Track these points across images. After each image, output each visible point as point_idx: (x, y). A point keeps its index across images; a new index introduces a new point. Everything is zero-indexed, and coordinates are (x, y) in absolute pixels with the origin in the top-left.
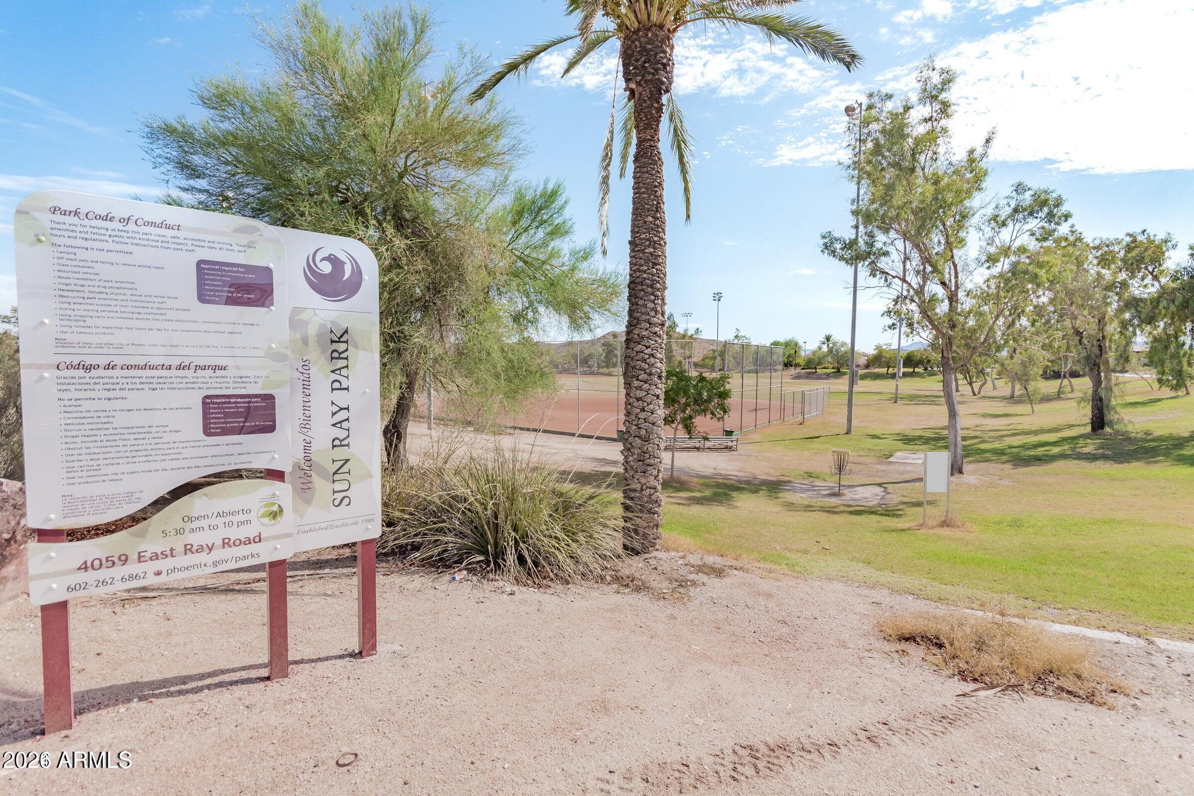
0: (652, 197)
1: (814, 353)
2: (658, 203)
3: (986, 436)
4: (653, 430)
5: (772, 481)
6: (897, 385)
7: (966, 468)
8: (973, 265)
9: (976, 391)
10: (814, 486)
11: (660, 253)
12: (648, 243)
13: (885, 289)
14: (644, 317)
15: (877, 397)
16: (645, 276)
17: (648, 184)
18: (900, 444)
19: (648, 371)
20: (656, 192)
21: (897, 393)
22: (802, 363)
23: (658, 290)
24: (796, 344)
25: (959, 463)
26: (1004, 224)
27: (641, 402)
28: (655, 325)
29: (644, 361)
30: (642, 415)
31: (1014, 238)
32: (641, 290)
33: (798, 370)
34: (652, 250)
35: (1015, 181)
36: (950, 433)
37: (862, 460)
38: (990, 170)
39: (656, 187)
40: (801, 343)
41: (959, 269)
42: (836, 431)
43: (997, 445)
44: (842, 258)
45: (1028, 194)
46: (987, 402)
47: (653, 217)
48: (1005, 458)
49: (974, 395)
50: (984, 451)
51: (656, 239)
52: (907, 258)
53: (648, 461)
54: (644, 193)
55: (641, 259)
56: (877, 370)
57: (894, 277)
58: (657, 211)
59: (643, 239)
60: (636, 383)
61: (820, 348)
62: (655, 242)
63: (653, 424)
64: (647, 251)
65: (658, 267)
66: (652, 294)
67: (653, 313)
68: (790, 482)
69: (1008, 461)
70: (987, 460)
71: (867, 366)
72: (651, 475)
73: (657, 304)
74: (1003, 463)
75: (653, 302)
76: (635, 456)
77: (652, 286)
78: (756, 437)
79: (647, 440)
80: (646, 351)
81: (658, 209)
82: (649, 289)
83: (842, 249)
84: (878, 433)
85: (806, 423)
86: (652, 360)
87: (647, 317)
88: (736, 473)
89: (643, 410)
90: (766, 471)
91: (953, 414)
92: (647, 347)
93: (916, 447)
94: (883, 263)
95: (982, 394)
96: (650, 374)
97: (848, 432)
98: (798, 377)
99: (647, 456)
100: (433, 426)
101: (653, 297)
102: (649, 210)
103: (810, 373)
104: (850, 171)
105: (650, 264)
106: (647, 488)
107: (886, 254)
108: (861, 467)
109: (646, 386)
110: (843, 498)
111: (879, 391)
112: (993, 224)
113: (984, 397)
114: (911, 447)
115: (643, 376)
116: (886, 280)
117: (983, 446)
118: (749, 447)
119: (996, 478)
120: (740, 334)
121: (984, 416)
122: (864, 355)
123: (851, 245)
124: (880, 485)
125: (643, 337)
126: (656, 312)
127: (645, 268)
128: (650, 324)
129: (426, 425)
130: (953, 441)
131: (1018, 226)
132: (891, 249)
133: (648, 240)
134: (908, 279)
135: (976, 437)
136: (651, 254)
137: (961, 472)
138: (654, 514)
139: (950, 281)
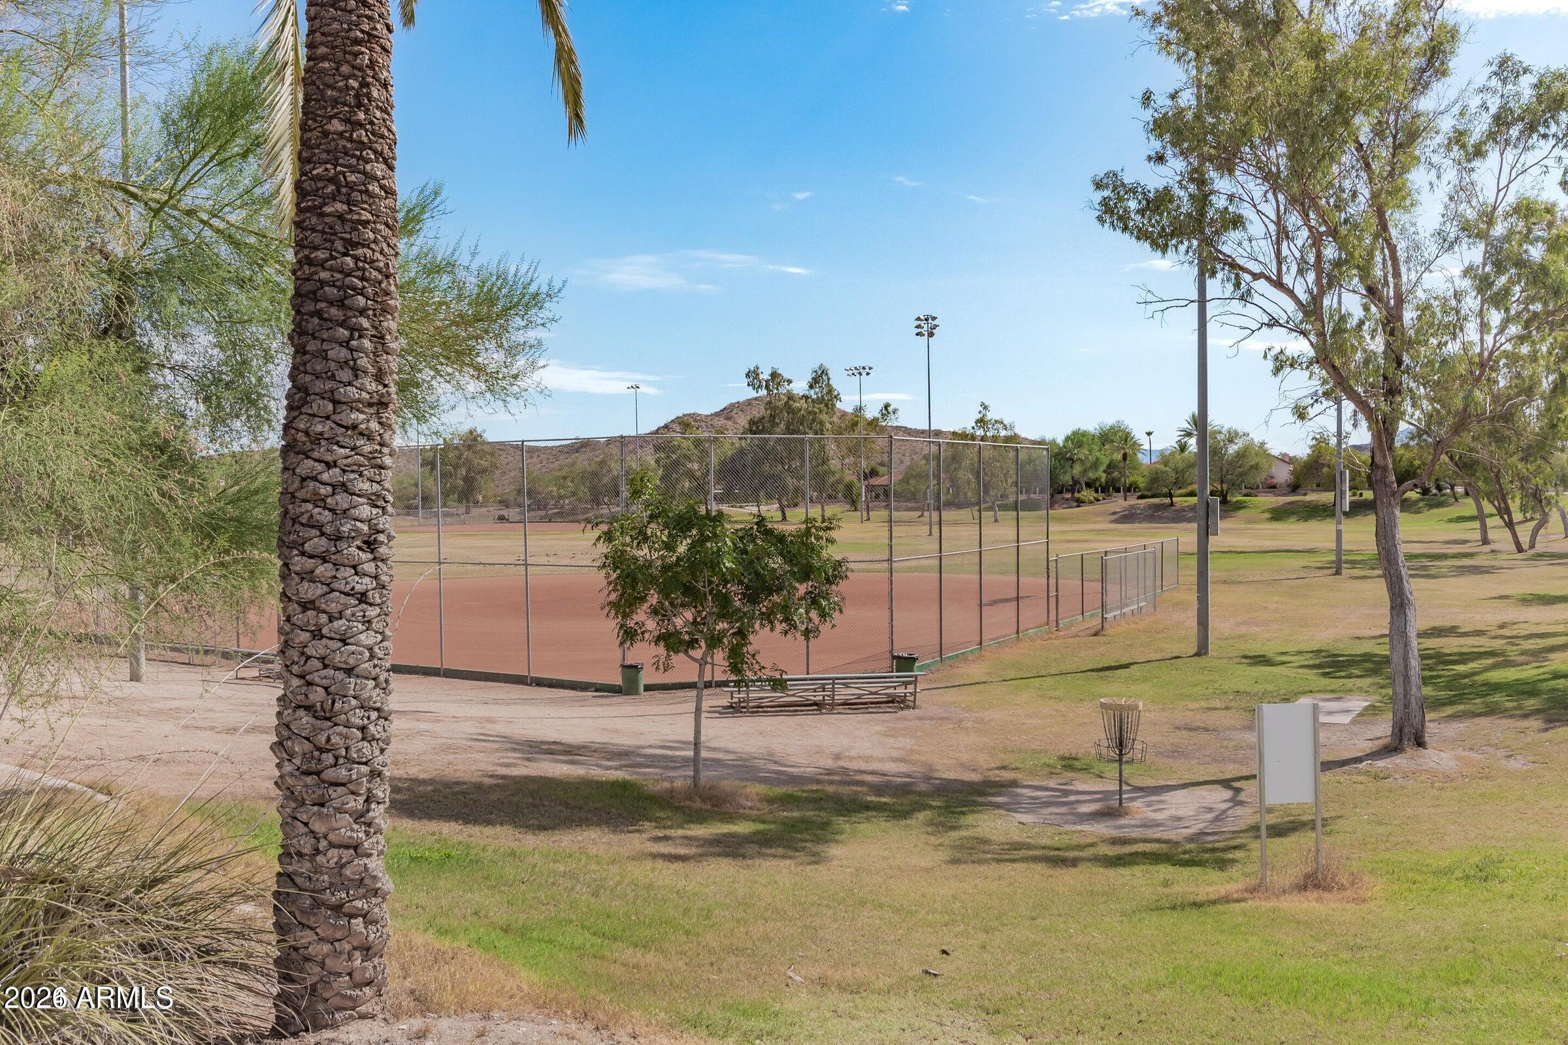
0: (345, 69)
1: (1165, 459)
2: (364, 84)
3: (1512, 652)
4: (345, 686)
5: (970, 784)
6: (1339, 533)
7: (1433, 729)
8: (1431, 249)
9: (1525, 540)
10: (1066, 793)
11: (366, 216)
12: (331, 188)
13: (1236, 305)
14: (320, 386)
15: (1297, 562)
16: (324, 275)
17: (336, 35)
18: (1313, 679)
19: (328, 529)
20: (356, 54)
21: (1339, 551)
22: (1142, 482)
23: (362, 312)
24: (1126, 437)
25: (1416, 721)
26: (1479, 152)
27: (311, 613)
28: (352, 405)
29: (320, 501)
30: (317, 649)
31: (1503, 183)
32: (312, 314)
33: (1133, 501)
34: (340, 207)
35: (1495, 53)
36: (1392, 649)
37: (1212, 719)
38: (1463, 30)
39: (357, 42)
40: (1139, 435)
41: (1401, 254)
42: (1173, 649)
43: (1529, 672)
44: (1142, 235)
45: (1527, 81)
46: (1543, 568)
47: (347, 121)
48: (1531, 703)
49: (1520, 550)
50: (1496, 687)
51: (352, 178)
52: (1283, 234)
53: (329, 774)
54: (324, 58)
55: (313, 230)
56: (1312, 497)
57: (1256, 276)
58: (359, 105)
59: (319, 178)
60: (299, 563)
61: (1183, 448)
62: (351, 187)
63: (349, 671)
64: (328, 209)
65: (360, 252)
66: (343, 324)
67: (345, 375)
68: (1014, 784)
69: (1537, 712)
70: (1492, 711)
71: (1294, 488)
72: (339, 810)
73: (359, 349)
74: (1526, 716)
75: (346, 344)
76: (297, 761)
77: (341, 303)
78: (975, 671)
79: (327, 716)
80: (325, 477)
81: (361, 100)
82: (334, 311)
83: (1141, 212)
84: (1269, 650)
85: (1109, 631)
86: (342, 500)
87: (329, 385)
88: (890, 767)
89: (317, 635)
90: (965, 757)
91: (1399, 603)
92: (329, 465)
93: (1349, 683)
94: (1230, 244)
95: (1540, 547)
96: (337, 538)
97: (1202, 650)
98: (1128, 517)
99: (328, 759)
100: (144, 667)
101: (343, 333)
102: (335, 102)
103: (1157, 507)
104: (1162, 29)
105: (339, 245)
106: (332, 845)
107: (1237, 222)
108: (1204, 737)
109: (324, 570)
110: (1122, 822)
111: (1309, 546)
112: (1456, 152)
113: (1540, 556)
114: (1336, 684)
115: (317, 544)
116: (1237, 285)
117: (1497, 676)
118: (951, 696)
119: (1501, 753)
120: (990, 416)
121: (1528, 600)
122: (1285, 459)
123: (1159, 202)
124: (1226, 783)
125: (317, 439)
126: (356, 371)
127: (321, 255)
128: (336, 402)
129: (124, 668)
130: (1401, 667)
131: (1510, 154)
132: (1247, 212)
133: (331, 180)
134: (1288, 280)
135: (1491, 654)
136: (341, 217)
137: (1420, 743)
138: (351, 916)
139: (1386, 283)
